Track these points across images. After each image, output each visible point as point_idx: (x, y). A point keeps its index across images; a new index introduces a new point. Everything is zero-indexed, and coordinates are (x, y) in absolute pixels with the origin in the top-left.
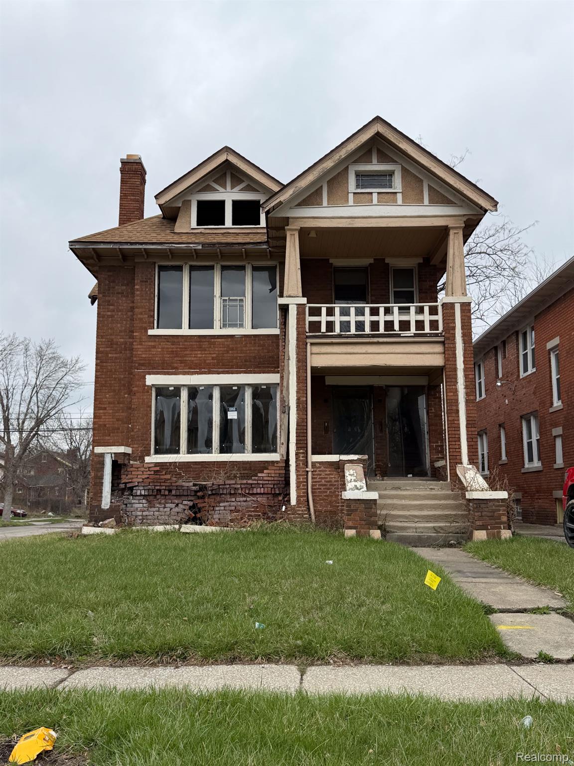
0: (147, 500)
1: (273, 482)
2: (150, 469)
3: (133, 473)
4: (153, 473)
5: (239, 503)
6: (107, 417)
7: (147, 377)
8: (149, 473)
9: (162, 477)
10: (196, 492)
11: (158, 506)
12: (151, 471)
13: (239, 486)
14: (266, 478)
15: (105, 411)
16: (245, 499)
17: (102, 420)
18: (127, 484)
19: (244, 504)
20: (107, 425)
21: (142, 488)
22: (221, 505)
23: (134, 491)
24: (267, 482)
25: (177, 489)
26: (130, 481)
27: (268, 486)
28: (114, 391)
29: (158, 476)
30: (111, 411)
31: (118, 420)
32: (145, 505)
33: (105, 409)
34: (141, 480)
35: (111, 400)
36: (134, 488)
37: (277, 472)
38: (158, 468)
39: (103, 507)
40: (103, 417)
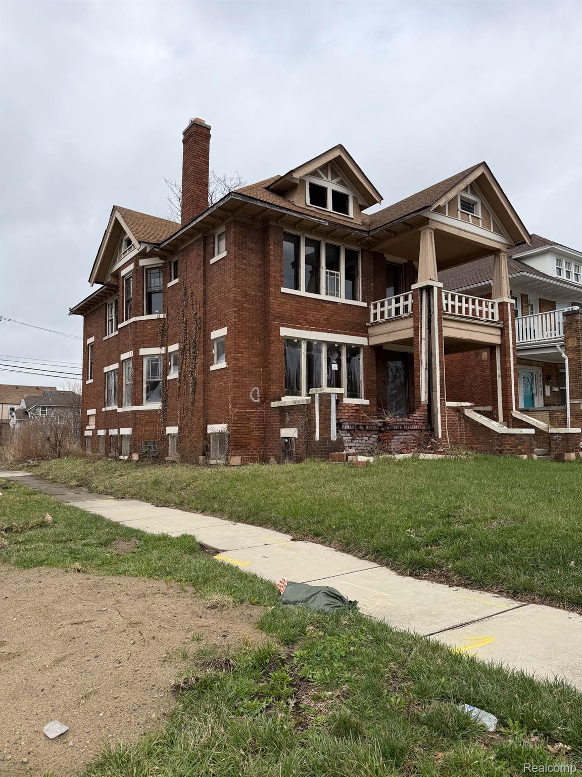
0: (350, 434)
1: (423, 421)
2: (353, 408)
3: (342, 411)
4: (354, 411)
5: (405, 437)
6: (244, 361)
7: (281, 328)
8: (352, 411)
9: (361, 415)
10: (380, 427)
11: (358, 438)
12: (353, 410)
13: (404, 424)
14: (418, 418)
15: (243, 355)
16: (407, 433)
17: (240, 363)
18: (340, 420)
19: (408, 437)
20: (245, 368)
21: (347, 424)
22: (395, 438)
23: (343, 426)
24: (418, 421)
25: (369, 425)
26: (340, 417)
27: (420, 424)
28: (249, 338)
29: (358, 414)
30: (247, 356)
31: (252, 364)
32: (350, 438)
33: (242, 353)
34: (347, 417)
35: (247, 345)
36: (343, 424)
37: (423, 413)
38: (358, 408)
39: (332, 439)
40: (241, 360)
